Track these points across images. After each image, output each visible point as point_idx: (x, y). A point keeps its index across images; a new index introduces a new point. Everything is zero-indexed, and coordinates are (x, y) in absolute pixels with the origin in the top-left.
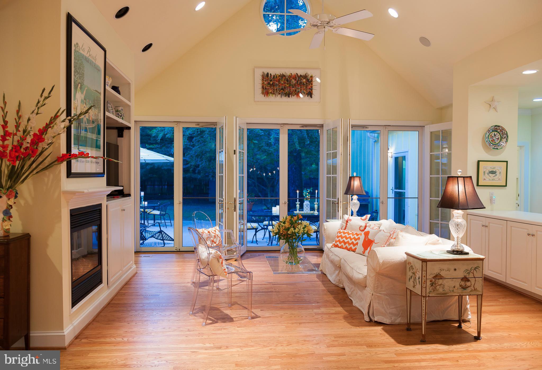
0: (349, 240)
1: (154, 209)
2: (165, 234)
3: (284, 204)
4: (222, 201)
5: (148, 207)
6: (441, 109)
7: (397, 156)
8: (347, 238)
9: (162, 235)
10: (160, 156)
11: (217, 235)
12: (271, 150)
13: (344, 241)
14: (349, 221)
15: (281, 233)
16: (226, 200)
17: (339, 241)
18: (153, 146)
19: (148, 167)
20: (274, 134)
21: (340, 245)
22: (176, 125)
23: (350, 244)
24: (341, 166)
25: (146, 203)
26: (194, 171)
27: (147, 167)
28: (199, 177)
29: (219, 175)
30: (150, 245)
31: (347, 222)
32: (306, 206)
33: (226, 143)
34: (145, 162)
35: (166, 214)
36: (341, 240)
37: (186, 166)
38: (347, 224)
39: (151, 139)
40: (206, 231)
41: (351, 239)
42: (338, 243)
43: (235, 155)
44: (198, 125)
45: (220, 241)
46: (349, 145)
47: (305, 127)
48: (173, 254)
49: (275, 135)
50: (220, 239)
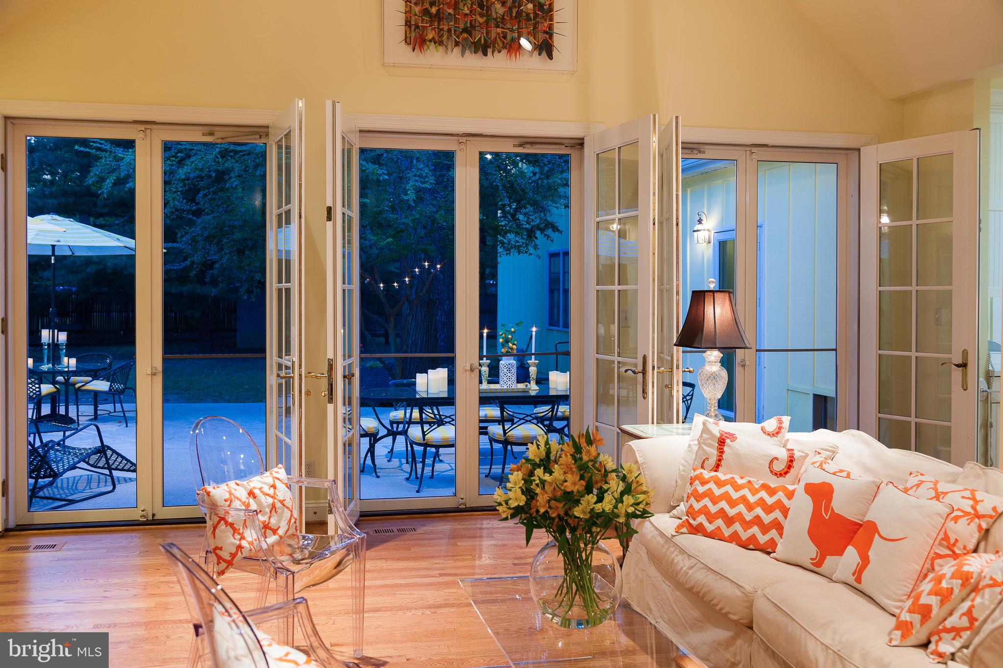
0: (741, 508)
1: (95, 377)
2: (115, 456)
3: (468, 373)
4: (287, 368)
5: (75, 373)
6: (902, 101)
7: (722, 237)
8: (732, 503)
9: (107, 460)
10: (109, 239)
11: (282, 502)
12: (405, 221)
13: (722, 513)
14: (728, 441)
15: (542, 510)
16: (300, 365)
17: (705, 511)
18: (105, 220)
19: (91, 269)
20: (414, 179)
21: (710, 527)
22: (142, 135)
23: (747, 525)
24: (654, 258)
25: (73, 361)
26: (200, 279)
27: (88, 270)
28: (214, 291)
29: (275, 285)
30: (74, 488)
31: (722, 442)
32: (505, 370)
33: (300, 185)
34: (73, 254)
35: (126, 390)
36: (713, 509)
37: (180, 265)
38: (721, 452)
39: (99, 203)
40: (241, 493)
41: (750, 507)
42: (702, 519)
43: (329, 224)
44: (211, 134)
45: (293, 520)
46: (677, 195)
47: (528, 146)
48: (134, 534)
49: (416, 181)
50: (292, 515)
